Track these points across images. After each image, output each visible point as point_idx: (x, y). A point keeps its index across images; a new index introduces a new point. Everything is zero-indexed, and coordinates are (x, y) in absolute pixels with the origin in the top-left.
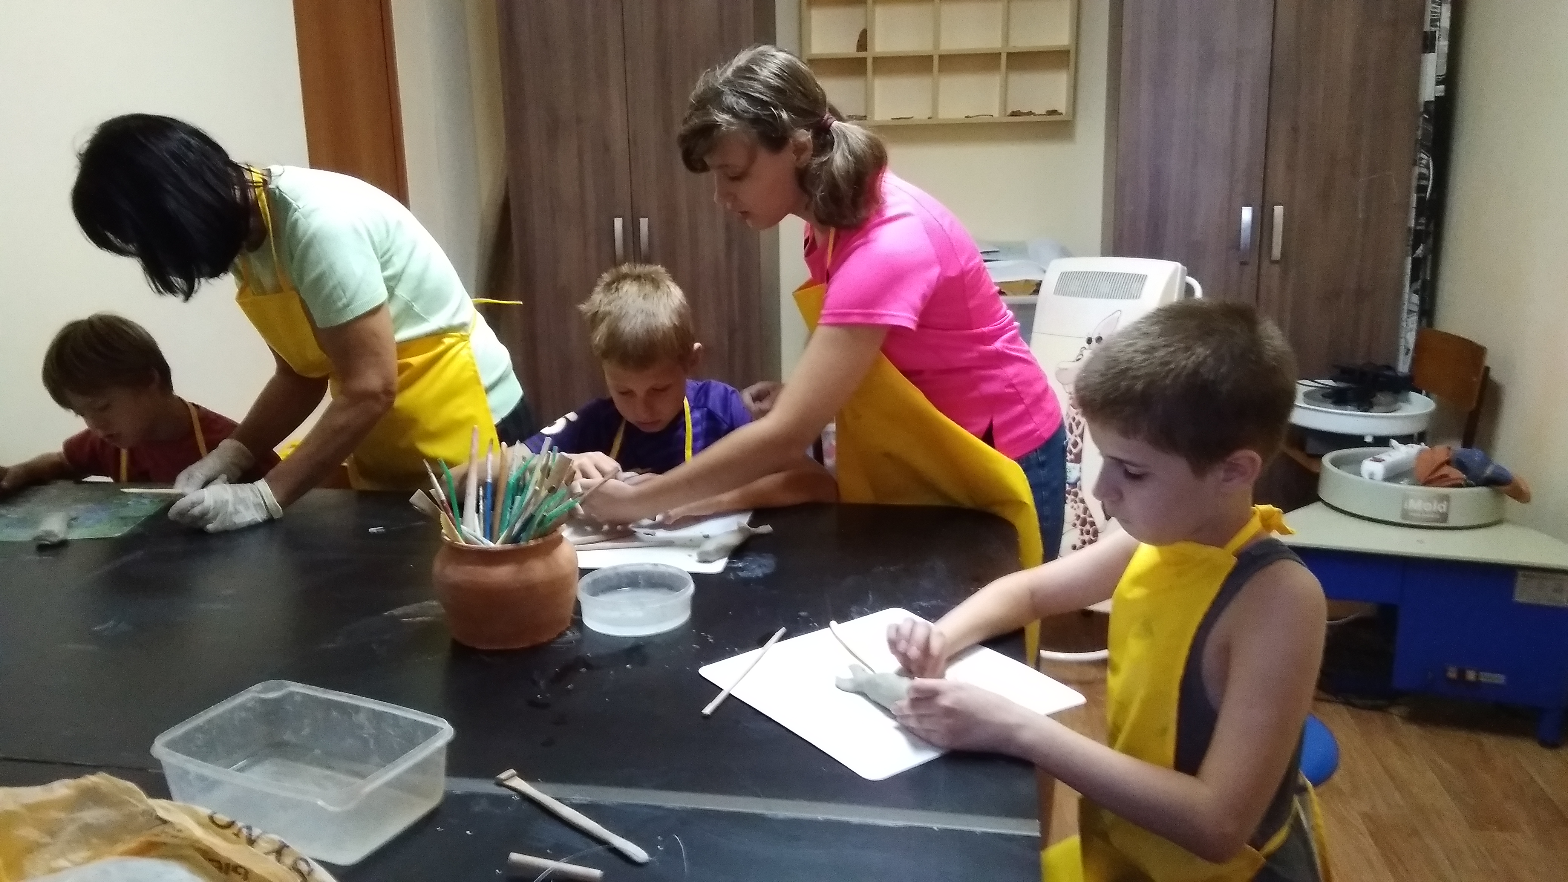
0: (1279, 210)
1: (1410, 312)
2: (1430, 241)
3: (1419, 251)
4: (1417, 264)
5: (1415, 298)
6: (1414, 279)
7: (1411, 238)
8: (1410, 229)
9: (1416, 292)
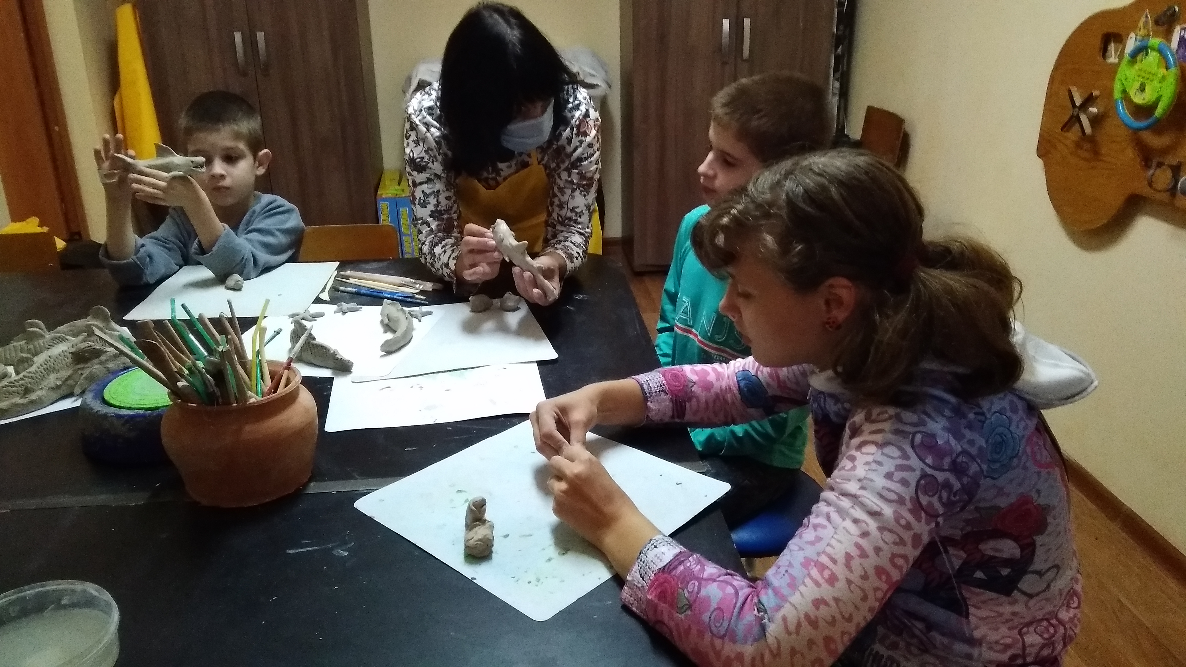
0: (747, 22)
1: (834, 94)
2: (846, 43)
3: (840, 50)
4: (838, 59)
5: (837, 84)
6: (836, 71)
7: (834, 41)
8: (833, 34)
9: (837, 80)
